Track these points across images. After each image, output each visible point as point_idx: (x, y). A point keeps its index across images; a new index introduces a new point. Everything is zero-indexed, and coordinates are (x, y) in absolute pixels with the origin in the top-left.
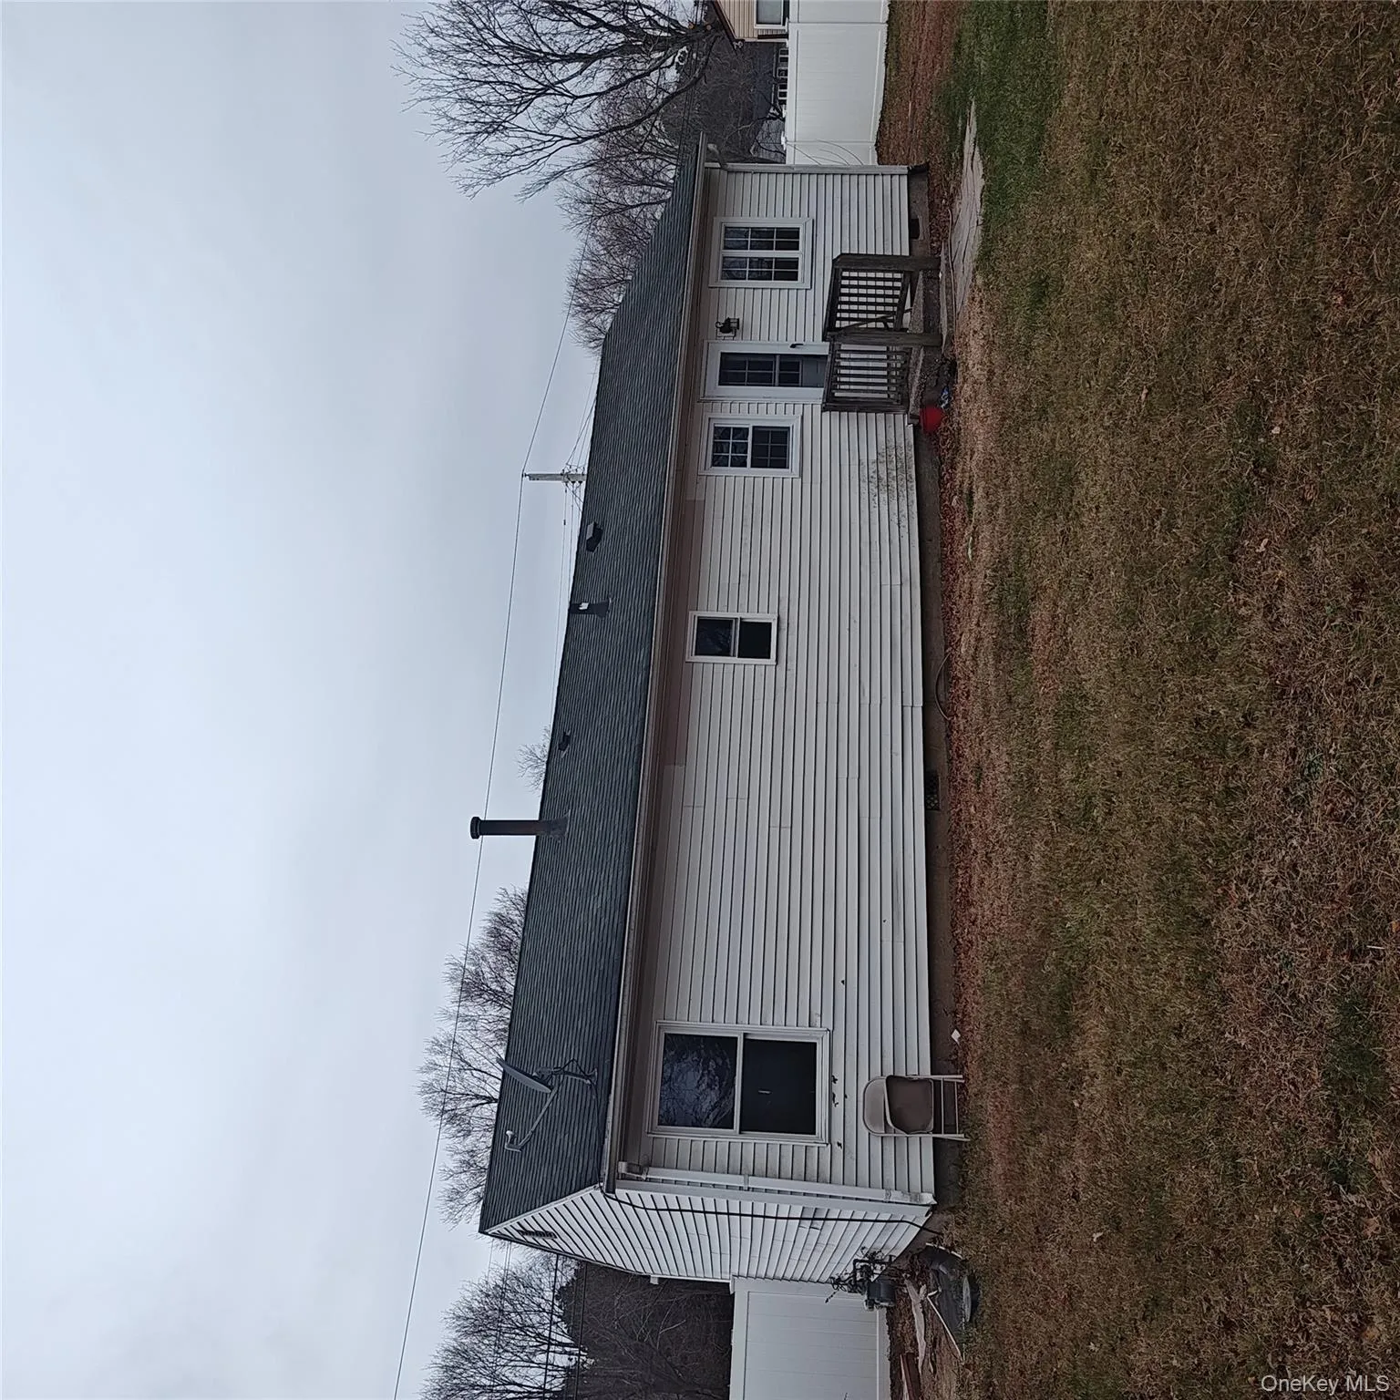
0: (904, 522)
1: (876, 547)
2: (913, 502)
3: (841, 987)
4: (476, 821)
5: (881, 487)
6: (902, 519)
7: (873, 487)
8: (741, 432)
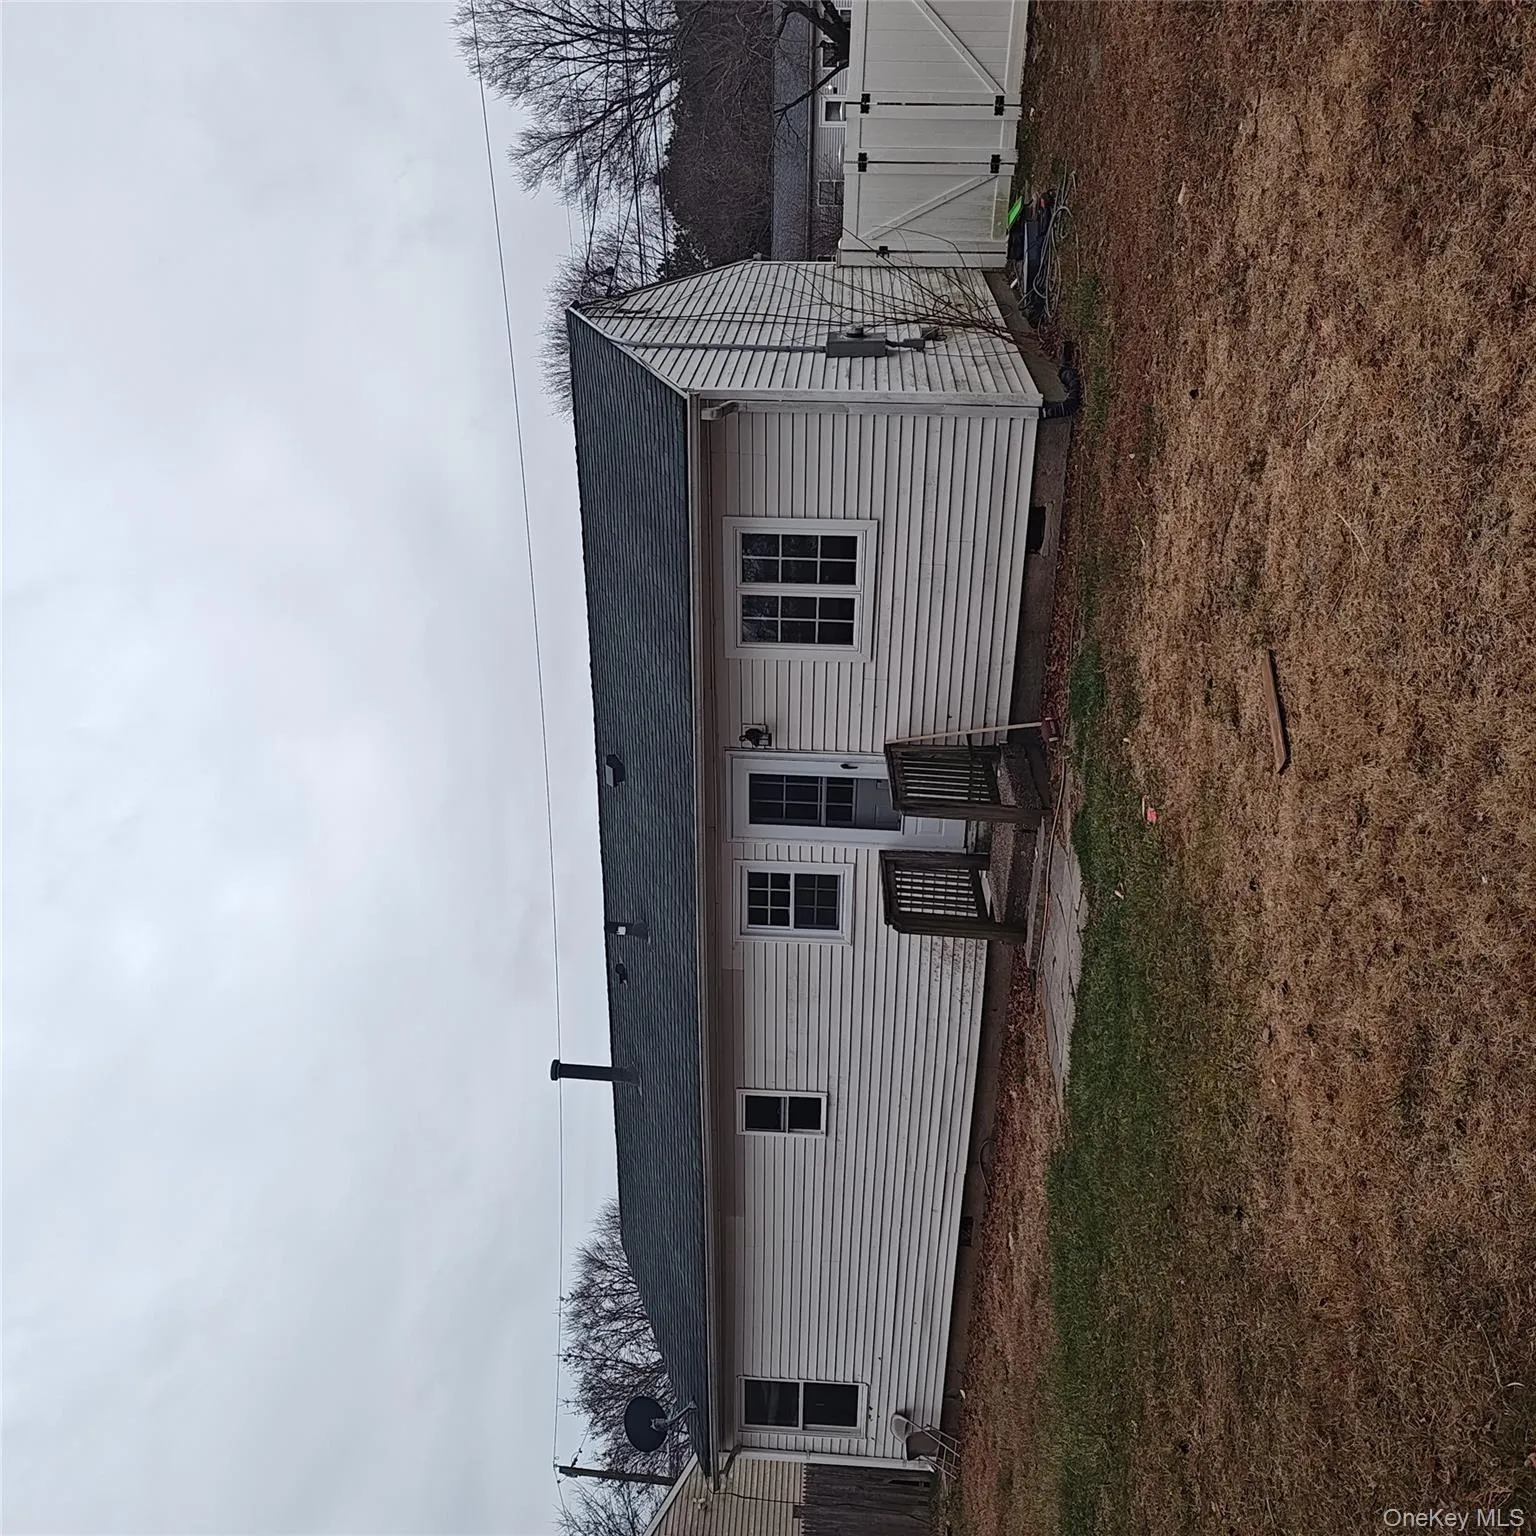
0: (968, 999)
1: (933, 1025)
2: (980, 973)
3: (878, 1362)
4: (556, 1063)
5: (945, 956)
6: (966, 994)
7: (936, 956)
8: (781, 880)
